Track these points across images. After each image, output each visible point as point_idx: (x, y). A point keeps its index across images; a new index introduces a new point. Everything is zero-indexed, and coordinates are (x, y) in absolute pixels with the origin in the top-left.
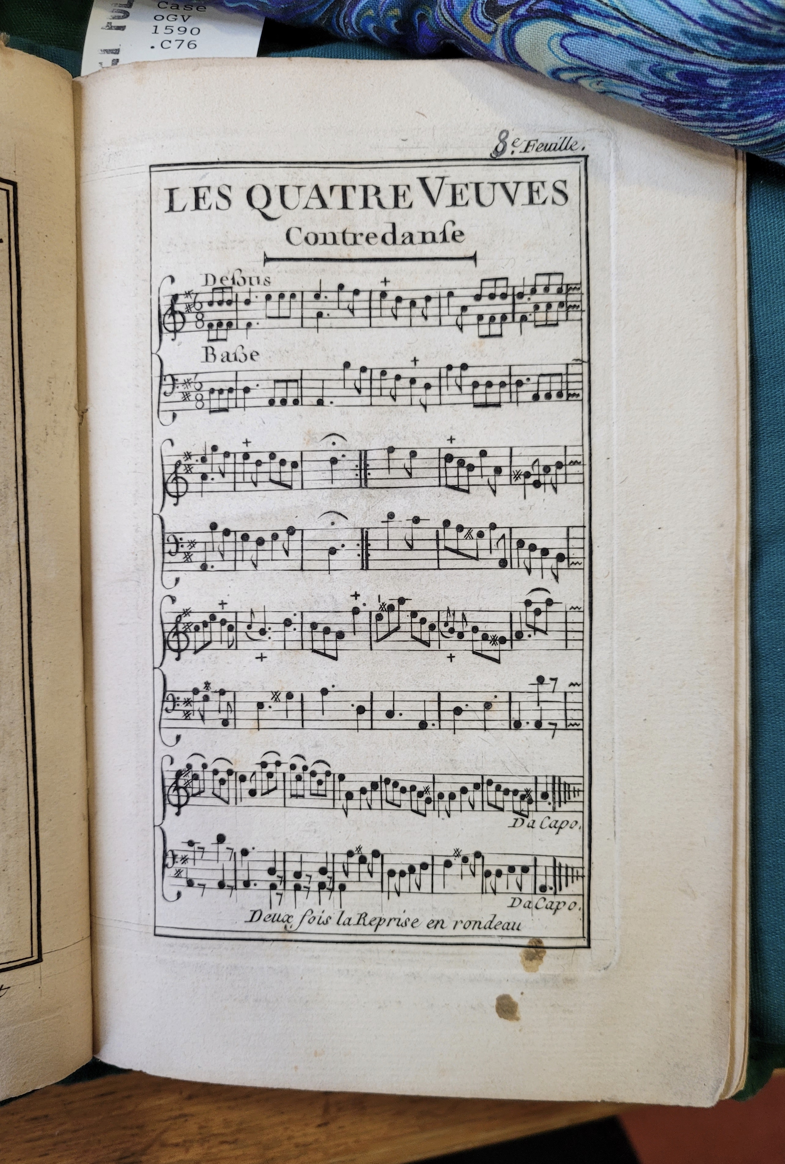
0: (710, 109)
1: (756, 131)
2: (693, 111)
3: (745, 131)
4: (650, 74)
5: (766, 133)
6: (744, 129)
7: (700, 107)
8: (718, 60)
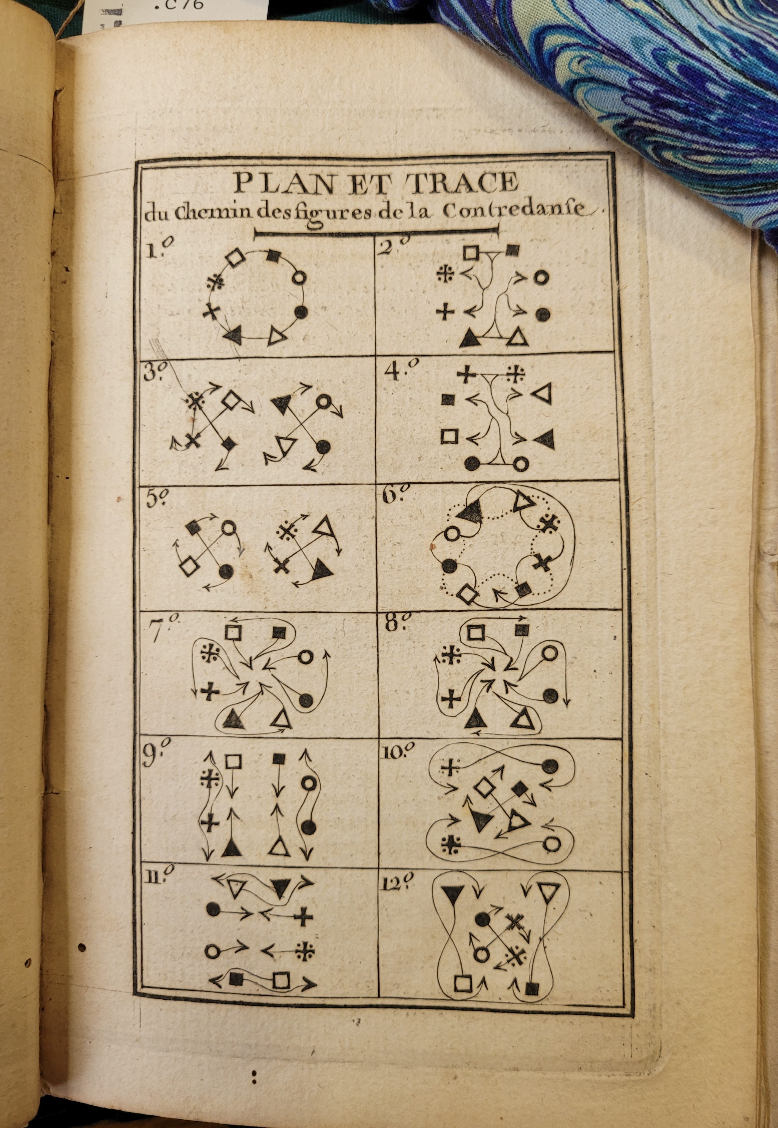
0: (696, 116)
1: (734, 159)
2: (678, 114)
3: (723, 155)
4: (651, 58)
5: (742, 165)
6: (722, 151)
7: (688, 111)
8: (725, 66)
